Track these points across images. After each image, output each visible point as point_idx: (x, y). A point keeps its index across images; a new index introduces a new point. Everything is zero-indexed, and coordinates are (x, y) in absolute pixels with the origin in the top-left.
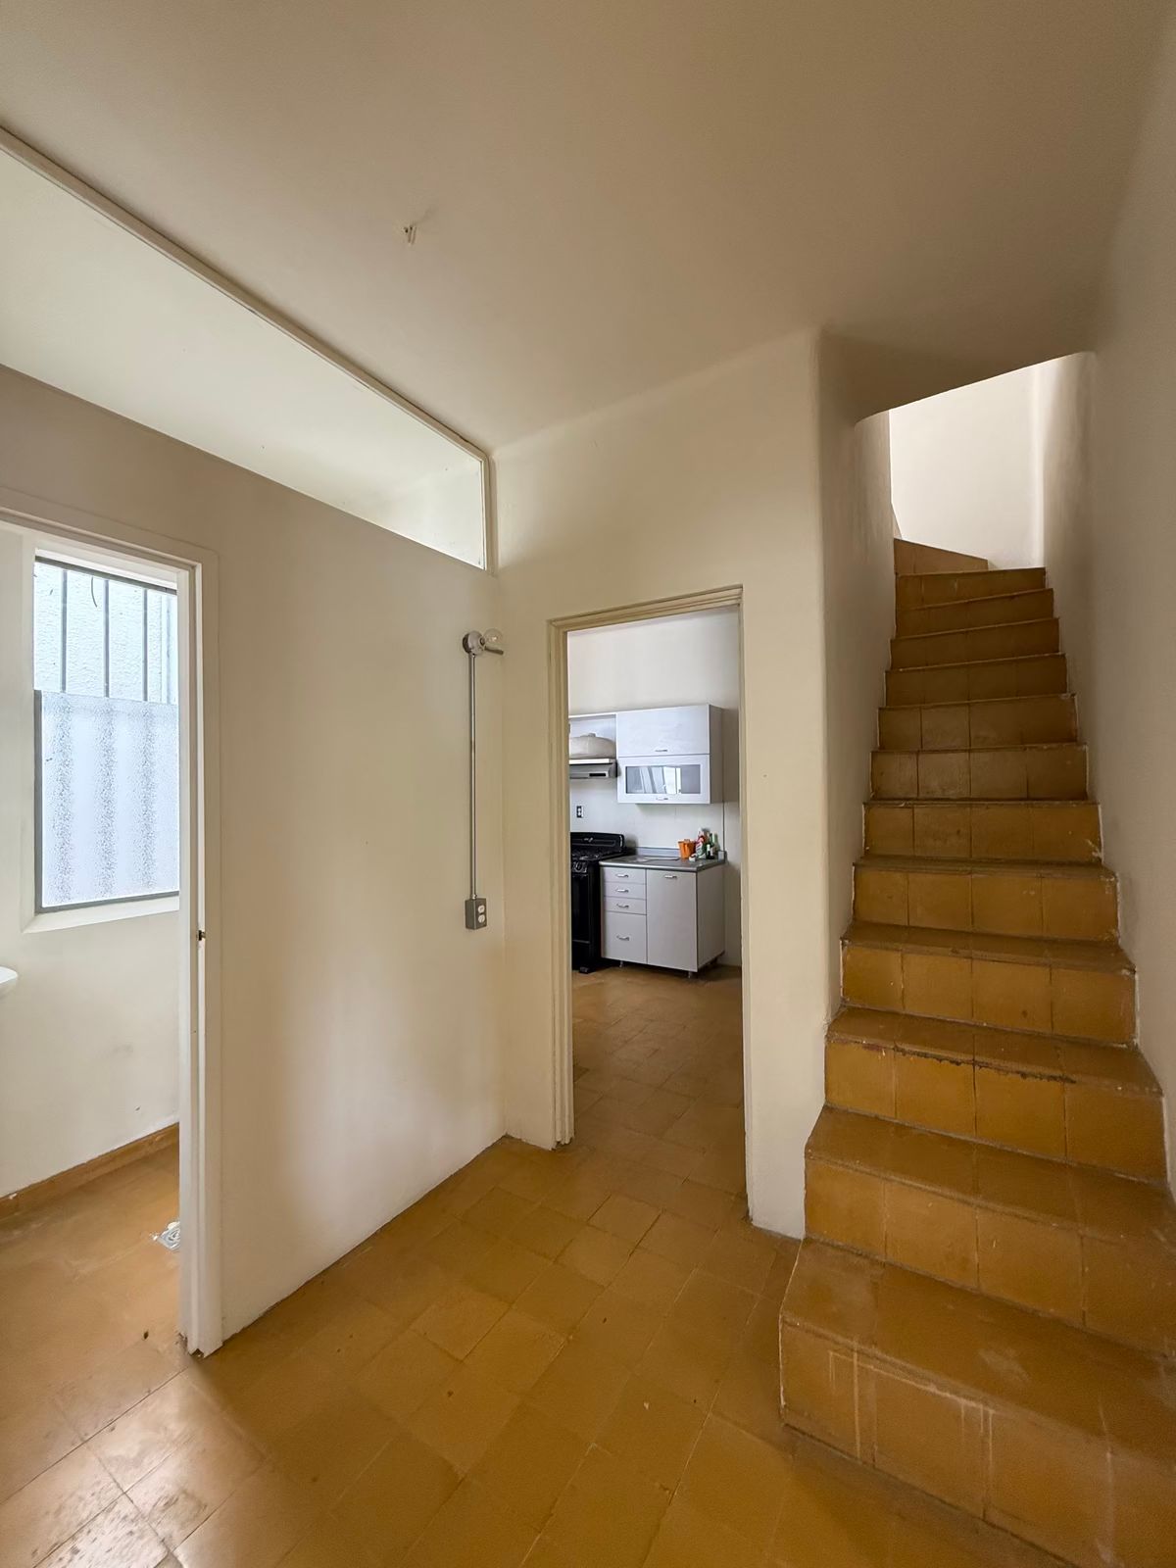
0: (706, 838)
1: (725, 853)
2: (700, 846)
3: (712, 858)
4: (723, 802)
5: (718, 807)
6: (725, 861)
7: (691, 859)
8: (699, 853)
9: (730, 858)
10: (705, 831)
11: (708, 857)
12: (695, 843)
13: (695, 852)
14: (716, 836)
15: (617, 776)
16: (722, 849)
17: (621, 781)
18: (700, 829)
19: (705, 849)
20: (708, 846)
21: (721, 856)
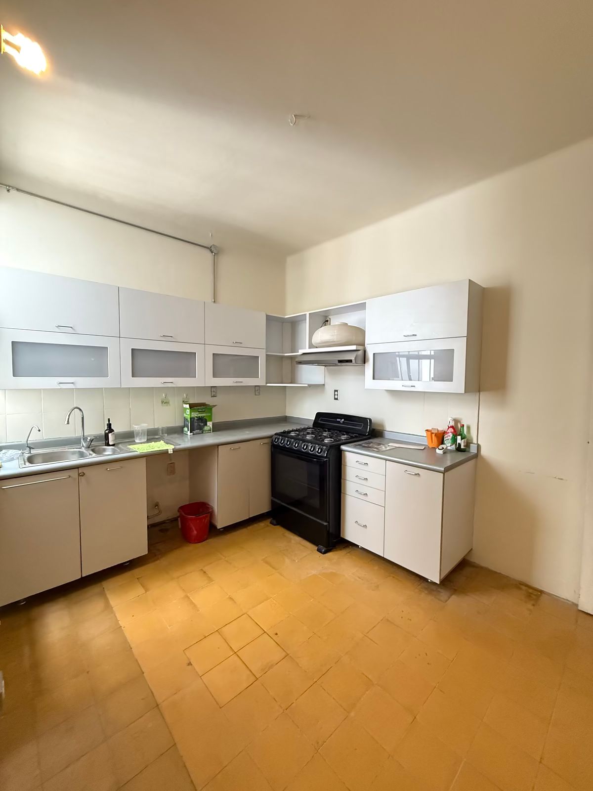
0: (457, 430)
1: (479, 447)
2: (449, 437)
3: (463, 451)
4: (479, 391)
5: (474, 397)
6: (477, 456)
7: (438, 451)
8: (448, 445)
9: (484, 452)
10: (456, 421)
11: (459, 449)
12: (444, 433)
13: (442, 443)
14: (469, 428)
15: (365, 363)
16: (475, 441)
17: (369, 368)
18: (450, 419)
19: (454, 440)
20: (459, 438)
21: (473, 449)
